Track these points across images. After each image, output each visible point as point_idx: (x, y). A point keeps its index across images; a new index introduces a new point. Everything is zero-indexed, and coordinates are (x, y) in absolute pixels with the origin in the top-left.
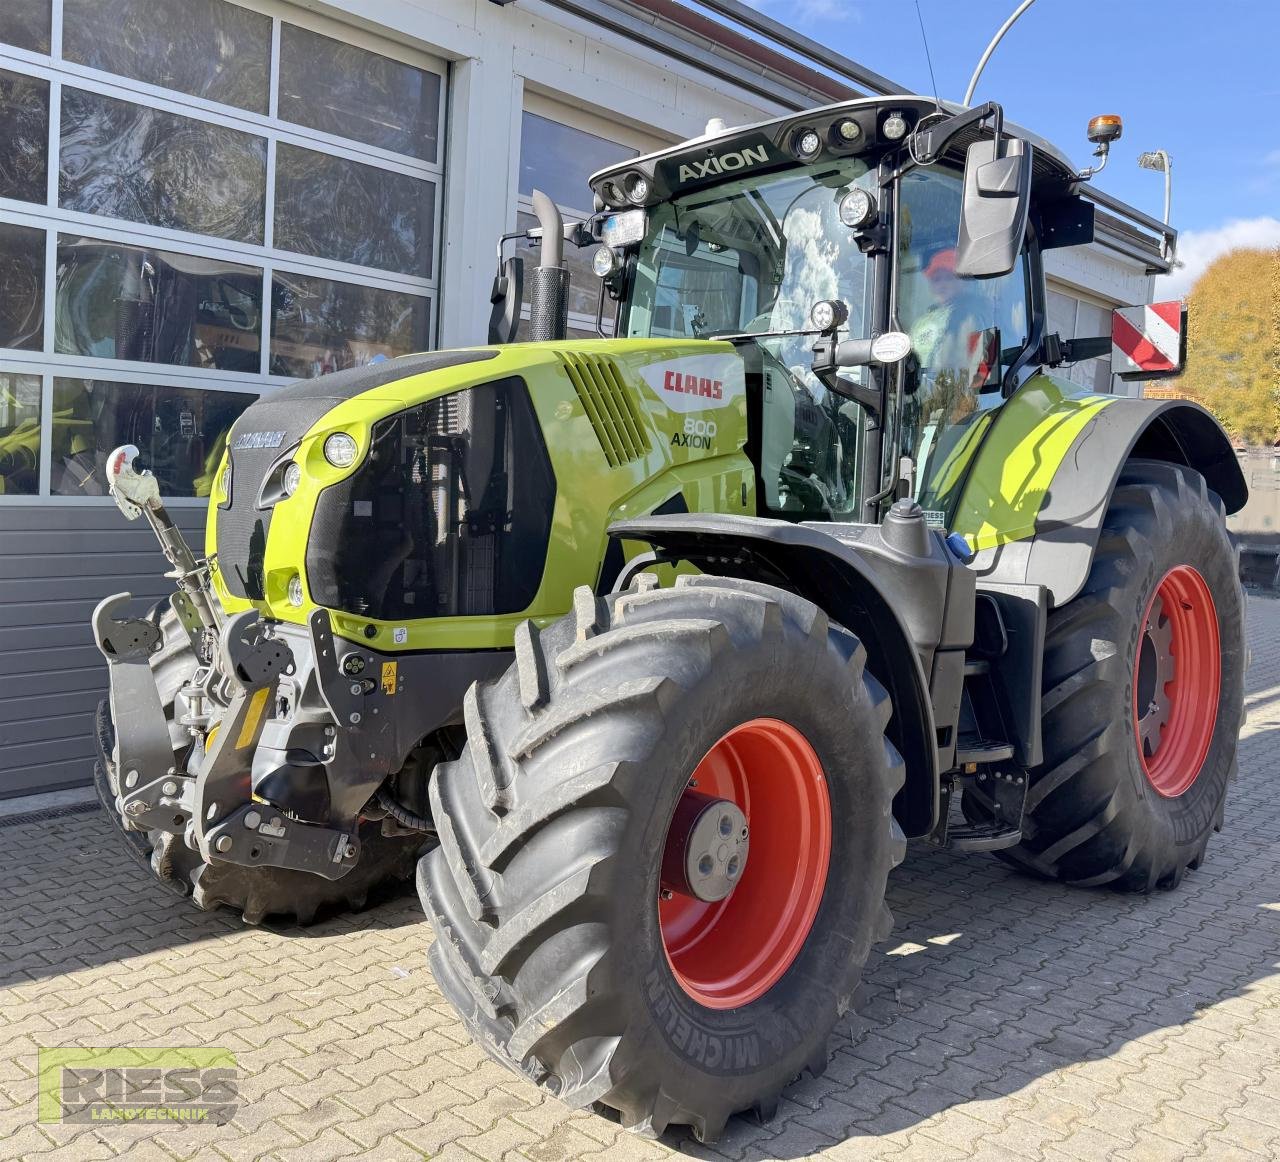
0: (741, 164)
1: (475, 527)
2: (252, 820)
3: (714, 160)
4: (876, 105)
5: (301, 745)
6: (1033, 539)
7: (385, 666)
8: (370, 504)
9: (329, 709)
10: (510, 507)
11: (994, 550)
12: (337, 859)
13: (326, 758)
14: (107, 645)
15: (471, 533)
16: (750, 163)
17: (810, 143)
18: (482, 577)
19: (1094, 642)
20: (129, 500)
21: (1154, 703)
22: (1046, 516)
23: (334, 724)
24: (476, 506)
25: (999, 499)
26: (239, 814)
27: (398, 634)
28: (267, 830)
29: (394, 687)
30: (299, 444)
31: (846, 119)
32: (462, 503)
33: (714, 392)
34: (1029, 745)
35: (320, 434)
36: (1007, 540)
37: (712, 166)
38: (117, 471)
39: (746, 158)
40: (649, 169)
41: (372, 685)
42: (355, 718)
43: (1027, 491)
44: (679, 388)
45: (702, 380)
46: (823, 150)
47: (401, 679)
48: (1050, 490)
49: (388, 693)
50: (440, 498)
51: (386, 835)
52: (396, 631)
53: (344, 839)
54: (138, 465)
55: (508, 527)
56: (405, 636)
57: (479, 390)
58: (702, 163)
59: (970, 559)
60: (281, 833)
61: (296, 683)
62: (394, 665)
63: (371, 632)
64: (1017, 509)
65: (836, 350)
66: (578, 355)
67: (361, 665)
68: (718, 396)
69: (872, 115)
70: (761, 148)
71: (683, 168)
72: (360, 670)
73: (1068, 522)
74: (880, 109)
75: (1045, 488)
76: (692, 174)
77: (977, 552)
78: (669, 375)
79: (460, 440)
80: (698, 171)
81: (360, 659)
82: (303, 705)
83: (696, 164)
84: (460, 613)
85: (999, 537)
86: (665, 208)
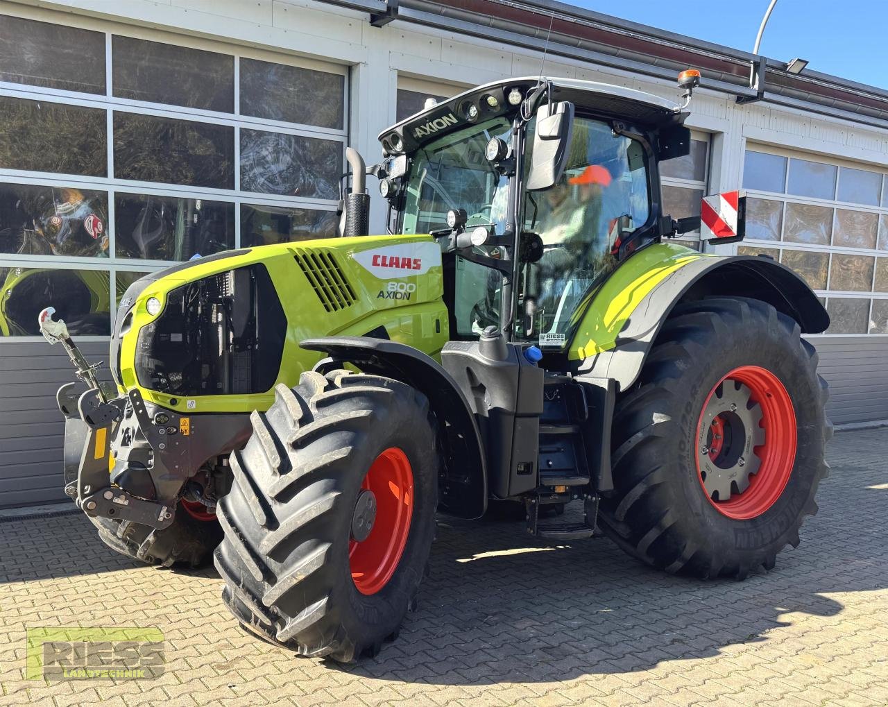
0: (445, 126)
1: (237, 347)
2: (108, 495)
3: (430, 123)
4: (502, 85)
5: (136, 460)
6: (614, 350)
7: (182, 420)
8: (181, 335)
9: (147, 442)
10: (257, 336)
11: (595, 356)
12: (161, 519)
13: (150, 466)
14: (64, 409)
15: (235, 350)
16: (449, 124)
17: (473, 111)
18: (243, 374)
19: (655, 414)
20: (51, 335)
21: (743, 459)
22: (623, 335)
23: (151, 449)
24: (240, 334)
25: (602, 324)
26: (102, 491)
27: (190, 403)
28: (116, 500)
29: (188, 431)
30: (134, 304)
31: (489, 96)
32: (231, 334)
33: (413, 265)
34: (600, 477)
35: (143, 299)
36: (601, 350)
37: (431, 127)
38: (43, 321)
39: (446, 121)
40: (400, 131)
41: (175, 430)
42: (162, 446)
43: (618, 320)
44: (384, 264)
45: (404, 259)
46: (479, 113)
47: (193, 427)
48: (631, 318)
49: (185, 434)
50: (220, 329)
51: (208, 512)
52: (189, 402)
53: (165, 509)
54: (55, 318)
55: (257, 346)
56: (194, 405)
57: (239, 271)
58: (425, 126)
59: (581, 363)
60: (126, 503)
61: (133, 428)
62: (187, 420)
63: (174, 402)
64: (609, 331)
65: (458, 238)
66: (304, 249)
67: (166, 419)
68: (418, 267)
69: (500, 91)
70: (450, 115)
71: (417, 129)
72: (166, 422)
73: (635, 338)
74: (504, 88)
75: (626, 318)
76: (423, 133)
77: (585, 358)
78: (376, 258)
79: (228, 300)
80: (425, 131)
81: (165, 416)
82: (136, 439)
83: (422, 127)
84: (231, 392)
85: (597, 348)
86: (420, 152)
